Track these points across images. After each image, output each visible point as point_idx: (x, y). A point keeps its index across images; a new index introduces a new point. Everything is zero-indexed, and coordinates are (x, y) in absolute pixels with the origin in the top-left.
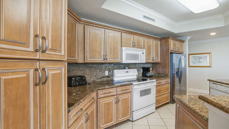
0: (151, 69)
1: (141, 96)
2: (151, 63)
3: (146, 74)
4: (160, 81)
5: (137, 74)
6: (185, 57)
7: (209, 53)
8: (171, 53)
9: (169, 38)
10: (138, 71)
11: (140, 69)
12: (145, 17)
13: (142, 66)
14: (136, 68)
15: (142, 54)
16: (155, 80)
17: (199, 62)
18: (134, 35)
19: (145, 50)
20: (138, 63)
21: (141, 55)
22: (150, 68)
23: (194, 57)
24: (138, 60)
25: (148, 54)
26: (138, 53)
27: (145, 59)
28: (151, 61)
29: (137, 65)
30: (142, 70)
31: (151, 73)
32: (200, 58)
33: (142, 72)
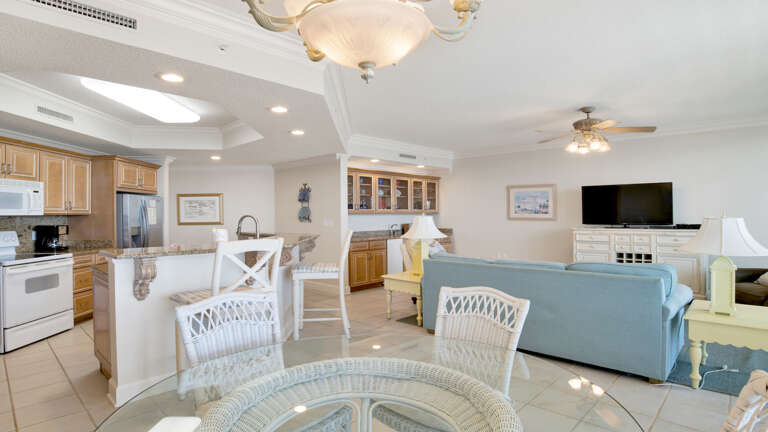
0: (62, 231)
1: (27, 292)
2: (64, 216)
3: (46, 242)
4: (86, 257)
5: (18, 244)
6: (158, 201)
7: (218, 195)
8: (118, 192)
9: (113, 158)
10: (19, 236)
11: (28, 231)
12: (41, 109)
13: (35, 223)
14: (13, 228)
15: (32, 193)
16: (70, 255)
17: (201, 213)
18: (8, 146)
19: (42, 184)
20: (22, 217)
21: (29, 195)
22: (60, 228)
23: (191, 202)
24: (20, 207)
25: (54, 192)
26: (20, 192)
27: (42, 206)
28: (62, 210)
29: (18, 220)
30: (34, 233)
31: (63, 241)
32: (202, 204)
33: (34, 238)
